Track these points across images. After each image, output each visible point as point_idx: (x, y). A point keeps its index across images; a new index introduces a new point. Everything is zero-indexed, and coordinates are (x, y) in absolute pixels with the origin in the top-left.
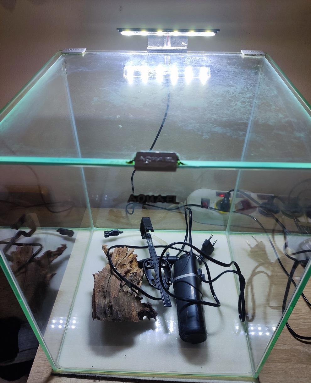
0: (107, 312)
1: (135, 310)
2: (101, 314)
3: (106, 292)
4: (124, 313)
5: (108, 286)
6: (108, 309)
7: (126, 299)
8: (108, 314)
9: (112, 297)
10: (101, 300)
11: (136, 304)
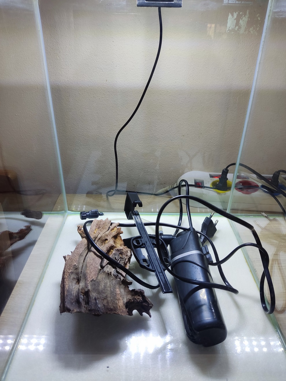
0: (81, 300)
1: (121, 298)
2: (72, 303)
3: (80, 273)
4: (105, 301)
5: (83, 266)
6: (82, 296)
7: (108, 284)
8: (83, 303)
9: (89, 279)
10: (73, 284)
11: (122, 290)
